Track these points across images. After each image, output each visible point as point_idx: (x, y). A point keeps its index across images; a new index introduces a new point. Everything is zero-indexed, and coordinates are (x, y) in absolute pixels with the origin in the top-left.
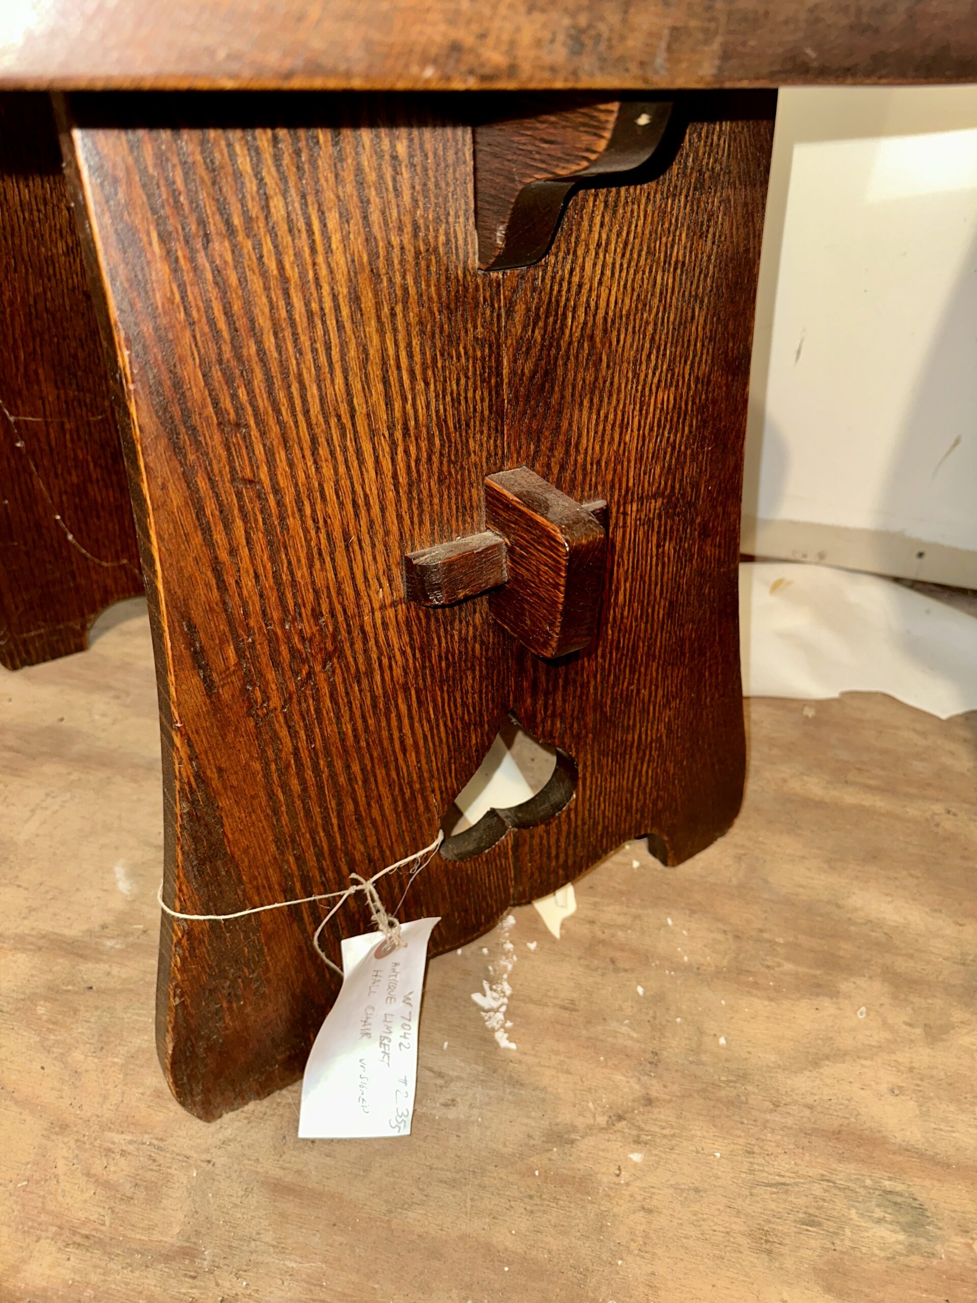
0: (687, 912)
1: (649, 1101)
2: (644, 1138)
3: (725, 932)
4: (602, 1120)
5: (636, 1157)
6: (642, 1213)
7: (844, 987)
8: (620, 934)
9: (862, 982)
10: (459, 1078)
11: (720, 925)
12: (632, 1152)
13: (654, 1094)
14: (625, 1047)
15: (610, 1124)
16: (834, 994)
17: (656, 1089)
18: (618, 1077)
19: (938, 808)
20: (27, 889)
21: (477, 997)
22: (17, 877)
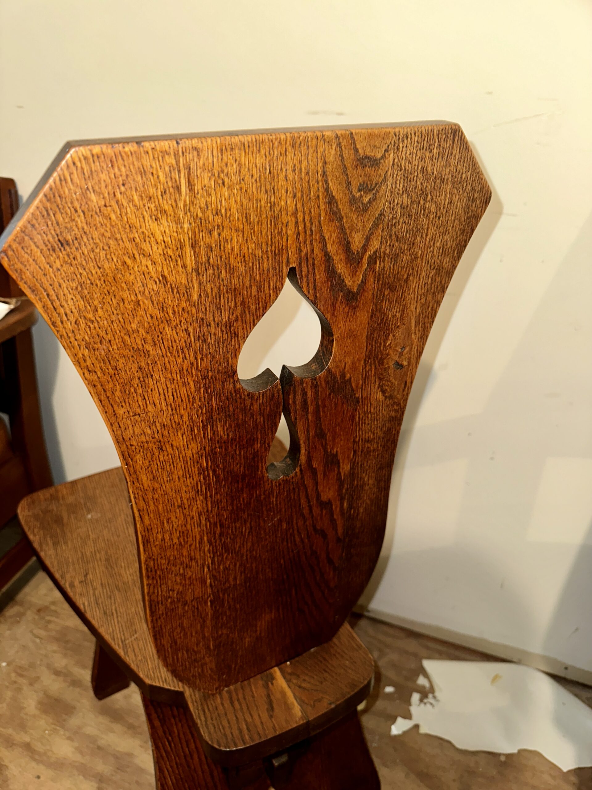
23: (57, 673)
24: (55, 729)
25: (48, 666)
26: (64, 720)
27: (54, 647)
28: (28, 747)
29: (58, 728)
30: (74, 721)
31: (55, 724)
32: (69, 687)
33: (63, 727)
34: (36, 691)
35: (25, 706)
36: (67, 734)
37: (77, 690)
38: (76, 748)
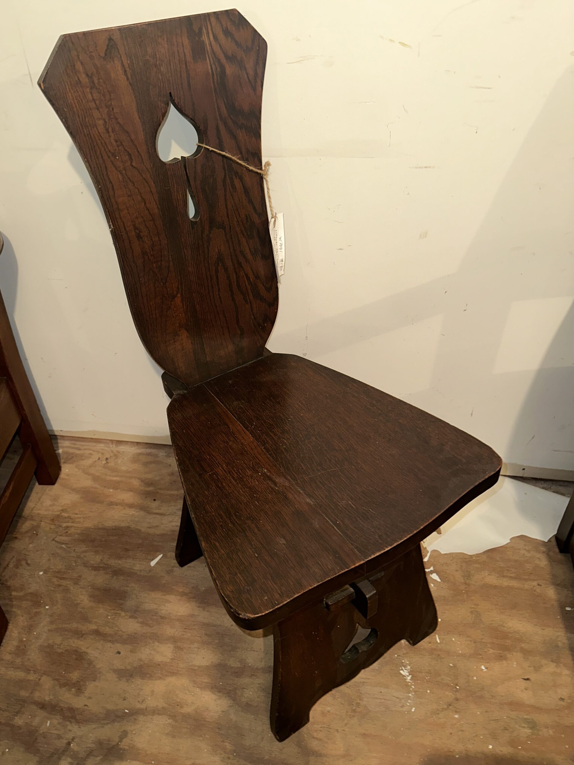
0: (459, 635)
1: (457, 700)
2: (458, 710)
3: (471, 641)
4: (445, 706)
5: (456, 716)
6: (461, 732)
7: (509, 656)
8: (439, 645)
9: (514, 654)
10: (403, 698)
11: (469, 639)
12: (455, 715)
13: (458, 697)
14: (447, 683)
15: (448, 707)
16: (506, 659)
17: (458, 695)
18: (447, 693)
19: (535, 583)
20: (257, 651)
21: (401, 672)
22: (252, 647)
23: (96, 568)
24: (117, 613)
25: (85, 565)
26: (121, 604)
27: (83, 548)
28: (97, 633)
29: (118, 612)
30: (130, 603)
31: (114, 610)
32: (113, 577)
33: (122, 609)
34: (83, 588)
35: (79, 602)
36: (129, 614)
37: (121, 578)
38: (142, 623)
